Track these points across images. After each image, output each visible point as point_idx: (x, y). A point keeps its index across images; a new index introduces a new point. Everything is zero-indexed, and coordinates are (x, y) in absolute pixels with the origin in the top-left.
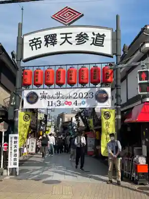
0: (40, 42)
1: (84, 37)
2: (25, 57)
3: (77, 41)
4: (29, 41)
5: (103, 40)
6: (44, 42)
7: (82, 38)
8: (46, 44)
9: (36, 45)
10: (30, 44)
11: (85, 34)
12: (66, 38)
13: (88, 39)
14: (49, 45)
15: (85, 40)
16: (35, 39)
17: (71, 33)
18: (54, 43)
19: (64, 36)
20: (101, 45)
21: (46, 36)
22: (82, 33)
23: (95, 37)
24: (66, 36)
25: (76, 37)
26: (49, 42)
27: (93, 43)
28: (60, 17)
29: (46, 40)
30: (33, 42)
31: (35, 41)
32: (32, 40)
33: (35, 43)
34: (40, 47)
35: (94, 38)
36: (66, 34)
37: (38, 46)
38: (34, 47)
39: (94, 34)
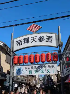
0: (21, 42)
1: (43, 38)
2: (14, 50)
3: (39, 40)
4: (17, 42)
5: (52, 39)
6: (23, 42)
7: (41, 39)
9: (19, 44)
10: (17, 43)
11: (43, 37)
12: (34, 39)
13: (44, 39)
14: (26, 43)
15: (43, 40)
16: (19, 40)
17: (36, 37)
18: (28, 42)
20: (51, 42)
21: (24, 39)
22: (41, 36)
24: (34, 38)
25: (39, 38)
26: (26, 41)
27: (47, 41)
28: (31, 29)
30: (18, 42)
31: (19, 41)
32: (18, 41)
33: (19, 43)
35: (47, 38)
36: (34, 37)
37: (21, 44)
38: (19, 45)
39: (47, 36)
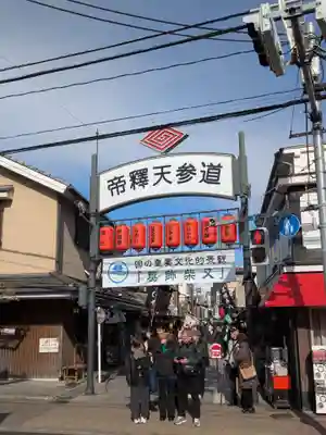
0: (123, 183)
1: (190, 171)
2: (103, 206)
3: (179, 177)
4: (108, 182)
5: (219, 173)
6: (129, 183)
7: (186, 172)
8: (133, 186)
9: (117, 187)
10: (109, 187)
11: (191, 166)
12: (162, 174)
13: (195, 174)
14: (136, 186)
15: (191, 175)
16: (116, 178)
17: (170, 166)
18: (144, 182)
19: (159, 171)
20: (216, 182)
21: (132, 173)
22: (186, 164)
23: (206, 169)
24: (162, 170)
25: (177, 171)
26: (137, 181)
27: (203, 179)
28: (152, 141)
29: (133, 178)
30: (113, 184)
31: (116, 181)
32: (112, 181)
33: (116, 184)
34: (124, 191)
35: (204, 172)
36: (162, 168)
37: (121, 189)
38: (115, 190)
39: (204, 165)
